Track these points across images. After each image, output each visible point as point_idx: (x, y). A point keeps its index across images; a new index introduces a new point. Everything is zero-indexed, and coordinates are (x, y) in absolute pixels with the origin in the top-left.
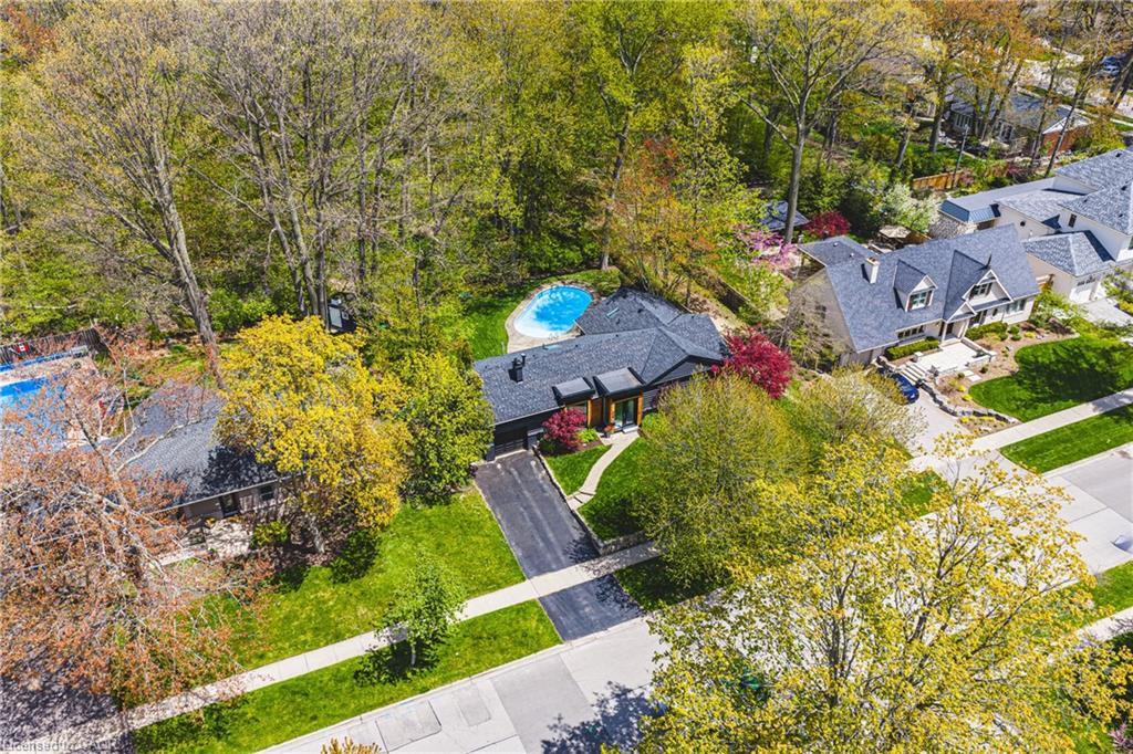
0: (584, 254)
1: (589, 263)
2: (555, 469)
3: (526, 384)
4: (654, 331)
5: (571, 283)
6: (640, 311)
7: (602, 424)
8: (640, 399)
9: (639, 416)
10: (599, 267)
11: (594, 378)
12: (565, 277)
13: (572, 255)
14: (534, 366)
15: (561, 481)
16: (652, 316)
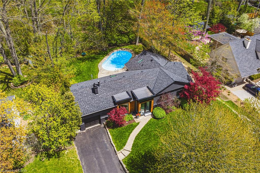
0: (129, 39)
1: (131, 42)
2: (113, 136)
3: (99, 95)
4: (158, 69)
5: (124, 50)
6: (151, 61)
7: (135, 112)
8: (152, 101)
9: (152, 108)
10: (135, 44)
11: (131, 92)
12: (122, 47)
13: (125, 39)
14: (104, 86)
15: (115, 143)
16: (157, 63)
